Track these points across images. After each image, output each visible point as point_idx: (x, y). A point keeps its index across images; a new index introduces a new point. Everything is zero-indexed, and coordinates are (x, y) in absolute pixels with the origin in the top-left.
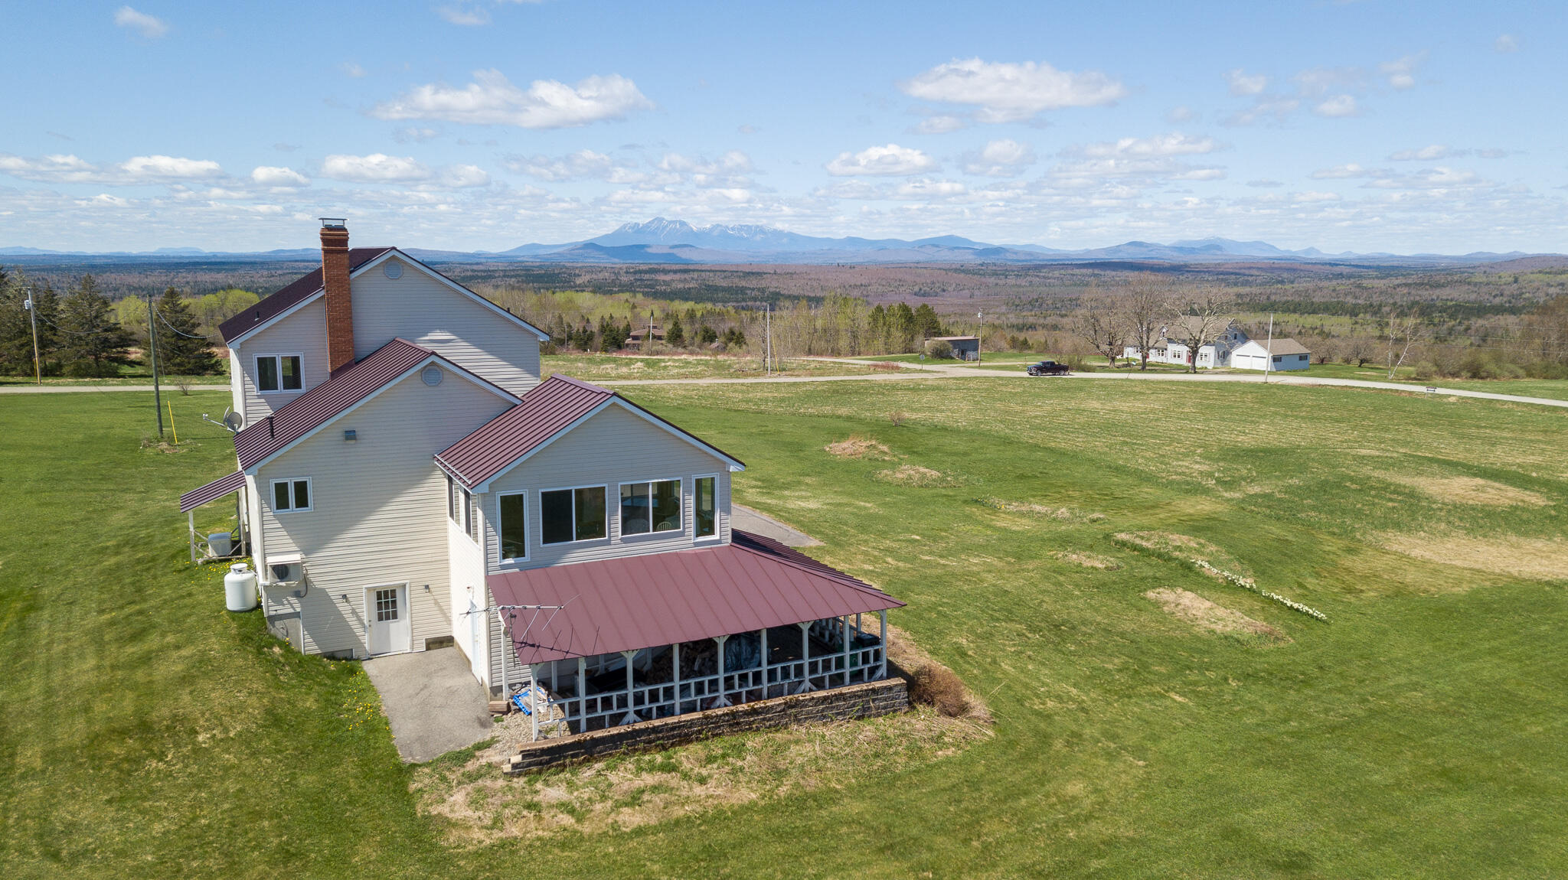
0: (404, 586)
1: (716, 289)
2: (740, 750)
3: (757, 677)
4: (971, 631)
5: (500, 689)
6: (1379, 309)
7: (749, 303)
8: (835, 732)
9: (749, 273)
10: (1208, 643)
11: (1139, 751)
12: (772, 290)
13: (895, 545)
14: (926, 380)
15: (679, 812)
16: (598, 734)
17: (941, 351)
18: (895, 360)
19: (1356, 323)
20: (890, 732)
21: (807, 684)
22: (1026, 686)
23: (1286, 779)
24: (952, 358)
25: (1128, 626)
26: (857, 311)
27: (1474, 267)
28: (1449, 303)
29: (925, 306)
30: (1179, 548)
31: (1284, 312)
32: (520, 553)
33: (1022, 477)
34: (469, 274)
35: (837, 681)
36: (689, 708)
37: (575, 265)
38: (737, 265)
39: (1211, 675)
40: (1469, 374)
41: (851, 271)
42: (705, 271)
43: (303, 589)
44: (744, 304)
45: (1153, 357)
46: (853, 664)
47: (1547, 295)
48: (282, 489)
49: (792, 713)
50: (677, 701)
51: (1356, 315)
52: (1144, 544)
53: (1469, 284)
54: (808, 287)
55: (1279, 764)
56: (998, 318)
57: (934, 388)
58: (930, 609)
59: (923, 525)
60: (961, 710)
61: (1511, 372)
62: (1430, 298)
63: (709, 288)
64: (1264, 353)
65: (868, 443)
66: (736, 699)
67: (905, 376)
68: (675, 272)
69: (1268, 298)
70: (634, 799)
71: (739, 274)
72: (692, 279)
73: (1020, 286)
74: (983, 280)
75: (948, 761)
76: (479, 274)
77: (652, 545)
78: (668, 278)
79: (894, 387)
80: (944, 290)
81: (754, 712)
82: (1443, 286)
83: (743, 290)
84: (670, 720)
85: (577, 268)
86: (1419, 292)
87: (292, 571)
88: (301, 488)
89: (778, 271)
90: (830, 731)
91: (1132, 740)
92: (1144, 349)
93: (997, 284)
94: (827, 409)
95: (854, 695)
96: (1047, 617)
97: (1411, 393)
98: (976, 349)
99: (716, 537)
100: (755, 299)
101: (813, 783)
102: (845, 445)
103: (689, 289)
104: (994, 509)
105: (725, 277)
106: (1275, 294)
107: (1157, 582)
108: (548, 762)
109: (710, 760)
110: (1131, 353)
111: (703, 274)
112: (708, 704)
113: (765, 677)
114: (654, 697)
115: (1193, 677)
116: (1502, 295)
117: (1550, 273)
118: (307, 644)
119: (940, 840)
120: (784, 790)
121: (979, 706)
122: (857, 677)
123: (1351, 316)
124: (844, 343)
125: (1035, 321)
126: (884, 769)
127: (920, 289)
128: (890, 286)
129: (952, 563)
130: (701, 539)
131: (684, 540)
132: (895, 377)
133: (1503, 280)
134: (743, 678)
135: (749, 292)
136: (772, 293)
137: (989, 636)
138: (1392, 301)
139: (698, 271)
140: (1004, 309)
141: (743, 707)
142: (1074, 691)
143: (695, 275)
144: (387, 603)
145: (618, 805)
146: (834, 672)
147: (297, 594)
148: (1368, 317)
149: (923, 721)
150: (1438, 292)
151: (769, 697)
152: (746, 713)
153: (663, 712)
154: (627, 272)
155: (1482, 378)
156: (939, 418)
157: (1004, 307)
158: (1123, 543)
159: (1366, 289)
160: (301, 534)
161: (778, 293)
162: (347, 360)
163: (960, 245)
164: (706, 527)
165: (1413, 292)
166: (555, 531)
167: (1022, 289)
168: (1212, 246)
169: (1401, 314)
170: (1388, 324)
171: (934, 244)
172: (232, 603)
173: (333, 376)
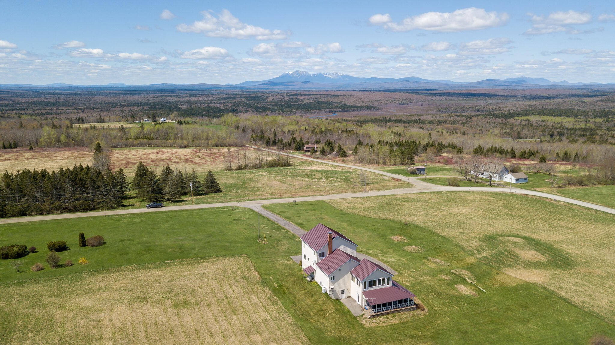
0: (345, 290)
1: (321, 103)
2: (395, 316)
4: (425, 294)
5: (363, 306)
6: (587, 114)
7: (335, 109)
8: (407, 313)
9: (333, 95)
10: (464, 297)
11: (449, 316)
12: (343, 103)
13: (411, 273)
14: (410, 194)
15: (390, 324)
16: (378, 313)
17: (413, 172)
18: (399, 172)
19: (576, 121)
20: (414, 313)
21: (403, 307)
22: (433, 305)
23: (468, 321)
24: (417, 174)
25: (451, 293)
30: (463, 274)
31: (548, 115)
32: (366, 289)
34: (227, 96)
35: (407, 306)
36: (388, 310)
39: (463, 303)
43: (333, 291)
44: (332, 110)
45: (480, 175)
46: (409, 303)
49: (401, 310)
51: (577, 117)
52: (457, 273)
54: (357, 102)
55: (468, 319)
56: (432, 117)
57: (413, 201)
58: (418, 290)
59: (415, 266)
60: (424, 310)
61: (593, 183)
62: (610, 108)
63: (318, 102)
65: (401, 237)
66: (394, 309)
67: (404, 191)
68: (305, 95)
69: (543, 107)
70: (384, 322)
72: (312, 98)
74: (427, 97)
75: (422, 318)
77: (382, 287)
78: (302, 98)
79: (402, 200)
80: (411, 102)
81: (397, 310)
83: (331, 103)
84: (386, 312)
86: (606, 104)
87: (333, 288)
90: (406, 313)
91: (448, 315)
92: (476, 172)
93: (432, 100)
94: (387, 215)
95: (409, 308)
96: (437, 291)
99: (390, 285)
100: (336, 107)
101: (405, 320)
102: (396, 237)
103: (311, 103)
104: (429, 261)
105: (325, 97)
106: (546, 105)
107: (458, 283)
108: (373, 317)
109: (392, 317)
110: (473, 173)
111: (316, 96)
112: (391, 309)
113: (398, 306)
114: (384, 309)
115: (459, 303)
118: (333, 297)
119: (422, 328)
120: (402, 321)
121: (426, 309)
122: (410, 305)
123: (575, 117)
125: (446, 119)
126: (414, 319)
128: (389, 101)
129: (421, 278)
130: (388, 286)
131: (385, 286)
132: (401, 192)
134: (395, 306)
135: (334, 104)
137: (427, 296)
138: (594, 109)
139: (314, 94)
140: (434, 112)
141: (395, 310)
142: (440, 306)
143: (313, 96)
144: (343, 292)
145: (383, 323)
148: (582, 118)
149: (418, 311)
151: (399, 308)
153: (386, 310)
154: (287, 95)
157: (435, 111)
158: (453, 273)
159: (584, 102)
160: (334, 283)
161: (345, 105)
162: (331, 252)
163: (417, 81)
164: (388, 284)
165: (604, 104)
166: (370, 286)
167: (442, 102)
168: (521, 81)
169: (596, 117)
170: (589, 121)
171: (407, 80)
172: (323, 291)
173: (329, 255)
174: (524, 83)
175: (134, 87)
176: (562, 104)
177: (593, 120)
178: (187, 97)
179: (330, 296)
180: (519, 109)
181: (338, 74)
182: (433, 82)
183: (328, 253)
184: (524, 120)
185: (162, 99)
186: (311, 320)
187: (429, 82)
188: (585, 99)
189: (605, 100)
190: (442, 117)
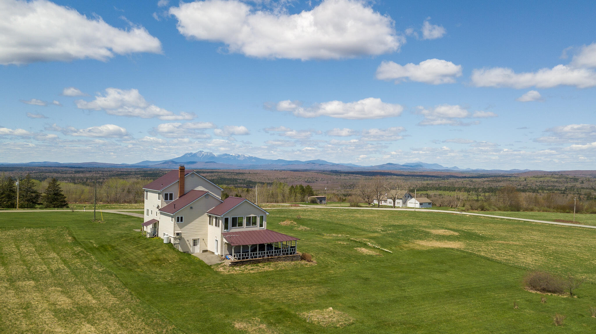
0: (199, 239)
1: (225, 179)
2: (270, 264)
3: (272, 253)
5: (223, 255)
6: (478, 190)
7: (239, 185)
8: (287, 263)
9: (238, 173)
10: (365, 256)
12: (248, 180)
14: (308, 209)
15: (260, 271)
16: (244, 260)
17: (314, 201)
18: (299, 204)
19: (469, 195)
20: (297, 263)
21: (282, 254)
22: (325, 260)
24: (317, 203)
25: (348, 253)
26: (285, 187)
27: (512, 175)
28: (502, 188)
29: (308, 186)
30: (365, 241)
31: (444, 190)
32: (227, 229)
33: (331, 230)
34: (120, 173)
35: (287, 254)
36: (260, 257)
37: (165, 169)
38: (234, 170)
40: (480, 209)
41: (280, 173)
42: (220, 172)
43: (180, 238)
45: (383, 203)
46: (290, 251)
47: (536, 185)
48: (178, 218)
49: (279, 259)
50: (258, 255)
51: (470, 192)
52: (357, 240)
53: (509, 181)
54: (263, 179)
56: (338, 191)
57: (310, 211)
59: (305, 238)
60: (311, 261)
61: (493, 209)
62: (496, 186)
63: (222, 179)
64: (417, 202)
65: (291, 222)
66: (268, 256)
67: (301, 208)
68: (208, 173)
69: (439, 185)
70: (252, 269)
71: (234, 173)
72: (215, 175)
73: (346, 179)
74: (332, 177)
75: (308, 267)
76: (124, 173)
77: (252, 228)
79: (298, 211)
80: (317, 181)
81: (272, 258)
82: (501, 181)
83: (236, 180)
84: (257, 259)
85: (166, 171)
86: (493, 184)
87: (180, 234)
88: (182, 218)
89: (251, 172)
92: (379, 200)
93: (337, 179)
94: (278, 216)
95: (290, 256)
96: (331, 251)
97: (456, 214)
98: (325, 200)
99: (263, 228)
100: (241, 183)
101: (283, 268)
102: (284, 222)
103: (214, 179)
104: (323, 235)
105: (229, 175)
106: (441, 184)
107: (358, 247)
108: (235, 264)
109: (264, 265)
110: (376, 202)
111: (219, 173)
112: (263, 256)
113: (274, 252)
114: (254, 255)
115: (360, 260)
116: (521, 185)
117: (537, 177)
118: (180, 250)
119: (306, 275)
120: (278, 269)
121: (315, 261)
122: (291, 254)
123: (468, 192)
124: (280, 199)
126: (296, 267)
127: (308, 180)
128: (296, 179)
129: (312, 243)
130: (260, 228)
131: (257, 228)
132: (298, 208)
133: (521, 180)
134: (270, 252)
135: (239, 181)
136: (248, 181)
138: (482, 187)
139: (217, 172)
142: (334, 262)
143: (216, 174)
144: (195, 242)
145: (249, 270)
146: (287, 252)
147: (179, 239)
148: (474, 193)
149: (304, 262)
150: (499, 184)
151: (275, 256)
152: (270, 258)
153: (255, 257)
155: (484, 211)
156: (311, 218)
157: (340, 187)
158: (352, 240)
159: (474, 182)
160: (181, 227)
161: (250, 181)
162: (183, 194)
163: (323, 163)
164: (261, 225)
165: (490, 184)
166: (234, 225)
167: (346, 181)
168: (419, 165)
169: (485, 192)
170: (480, 195)
171: (313, 163)
172: (165, 242)
173: (180, 197)
174: (421, 168)
175: (7, 165)
176: (455, 183)
177: (484, 194)
178: (71, 173)
179: (175, 246)
180: (418, 187)
181: (244, 155)
182: (338, 165)
183: (179, 196)
184: (423, 194)
185: (40, 175)
186: (137, 270)
187: (334, 165)
188: (474, 180)
189: (491, 180)
190: (347, 191)
